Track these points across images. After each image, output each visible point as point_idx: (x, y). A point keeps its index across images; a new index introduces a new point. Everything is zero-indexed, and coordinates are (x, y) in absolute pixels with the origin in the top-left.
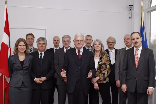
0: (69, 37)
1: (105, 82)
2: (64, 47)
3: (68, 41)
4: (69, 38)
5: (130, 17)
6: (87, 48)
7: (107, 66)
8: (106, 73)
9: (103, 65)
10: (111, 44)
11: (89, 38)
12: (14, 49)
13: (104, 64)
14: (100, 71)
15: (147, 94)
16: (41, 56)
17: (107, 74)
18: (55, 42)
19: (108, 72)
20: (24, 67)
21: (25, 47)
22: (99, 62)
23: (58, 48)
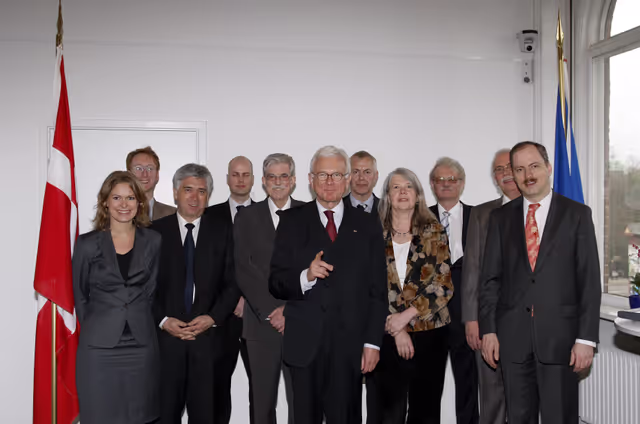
0: (289, 160)
1: (439, 325)
2: (270, 199)
3: (284, 175)
4: (290, 165)
5: (529, 76)
6: (355, 202)
7: (441, 268)
8: (440, 292)
9: (427, 265)
10: (446, 184)
11: (362, 164)
12: (96, 210)
13: (431, 259)
14: (416, 287)
15: (571, 364)
16: (189, 234)
17: (445, 295)
18: (235, 180)
19: (445, 288)
20: (130, 274)
21: (133, 203)
22: (410, 254)
23: (246, 203)
